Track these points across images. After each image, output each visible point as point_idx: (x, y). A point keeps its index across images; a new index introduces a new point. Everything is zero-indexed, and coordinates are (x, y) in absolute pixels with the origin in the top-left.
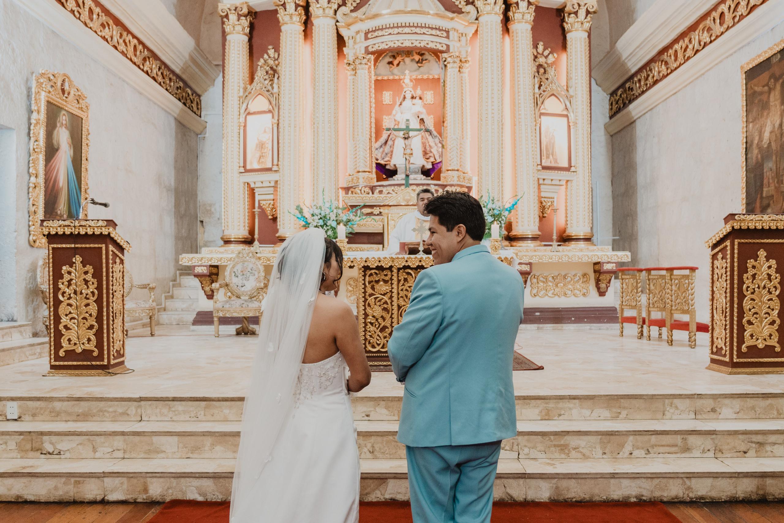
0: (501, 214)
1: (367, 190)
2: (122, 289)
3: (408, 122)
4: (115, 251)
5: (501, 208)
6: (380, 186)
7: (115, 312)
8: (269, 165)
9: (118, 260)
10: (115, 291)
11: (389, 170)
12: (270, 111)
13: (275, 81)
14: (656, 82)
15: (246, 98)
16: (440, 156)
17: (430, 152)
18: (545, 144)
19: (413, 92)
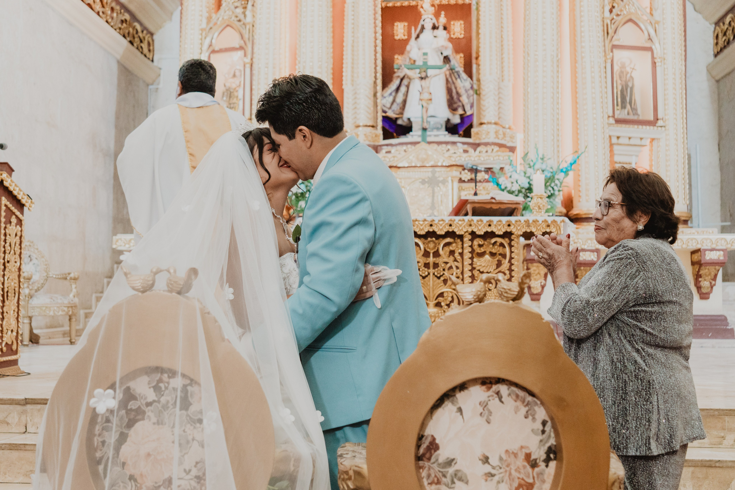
0: (554, 177)
2: (18, 260)
3: (425, 57)
4: (10, 206)
5: (555, 169)
6: (387, 145)
7: (6, 290)
9: (14, 220)
10: (8, 262)
11: (401, 126)
12: (241, 48)
13: (249, 6)
15: (209, 31)
16: (472, 106)
17: (460, 101)
18: (620, 88)
19: (434, 21)
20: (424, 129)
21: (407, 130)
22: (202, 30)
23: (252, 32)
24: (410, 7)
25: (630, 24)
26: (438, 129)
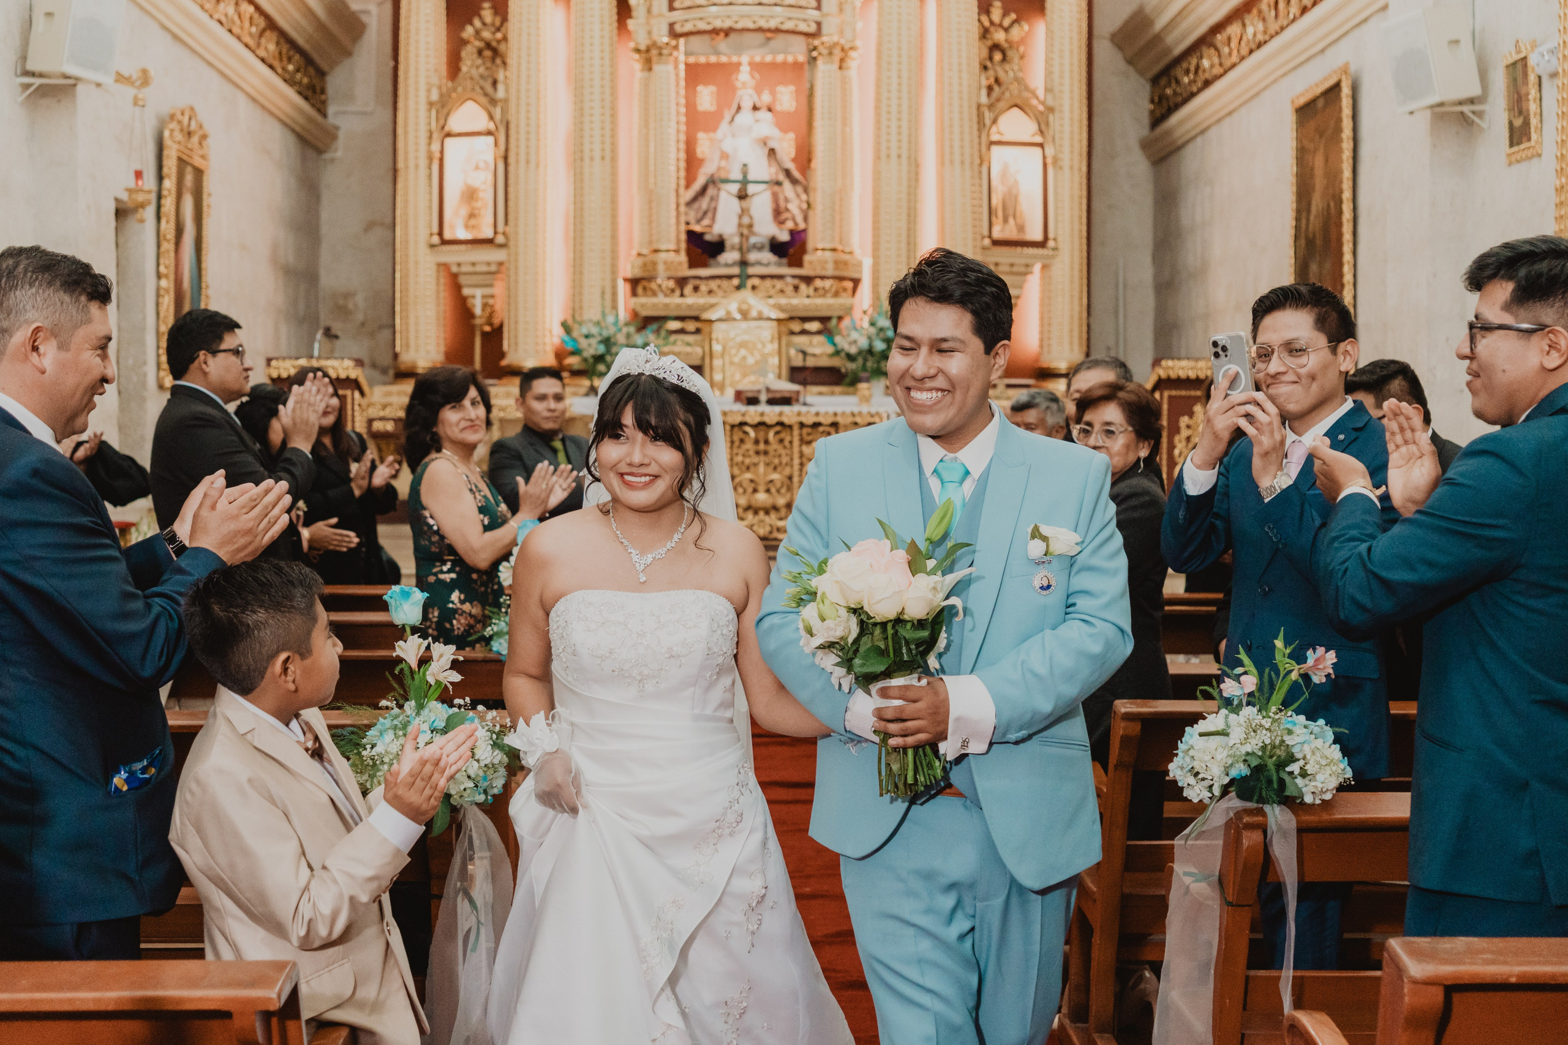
1: (671, 284)
3: (746, 168)
6: (694, 277)
8: (488, 233)
11: (709, 243)
12: (489, 133)
13: (501, 76)
14: (1207, 83)
15: (443, 106)
16: (806, 219)
17: (787, 210)
18: (1000, 197)
19: (756, 98)
20: (744, 263)
21: (717, 247)
22: (431, 104)
23: (504, 111)
24: (719, 66)
25: (1015, 110)
26: (760, 248)
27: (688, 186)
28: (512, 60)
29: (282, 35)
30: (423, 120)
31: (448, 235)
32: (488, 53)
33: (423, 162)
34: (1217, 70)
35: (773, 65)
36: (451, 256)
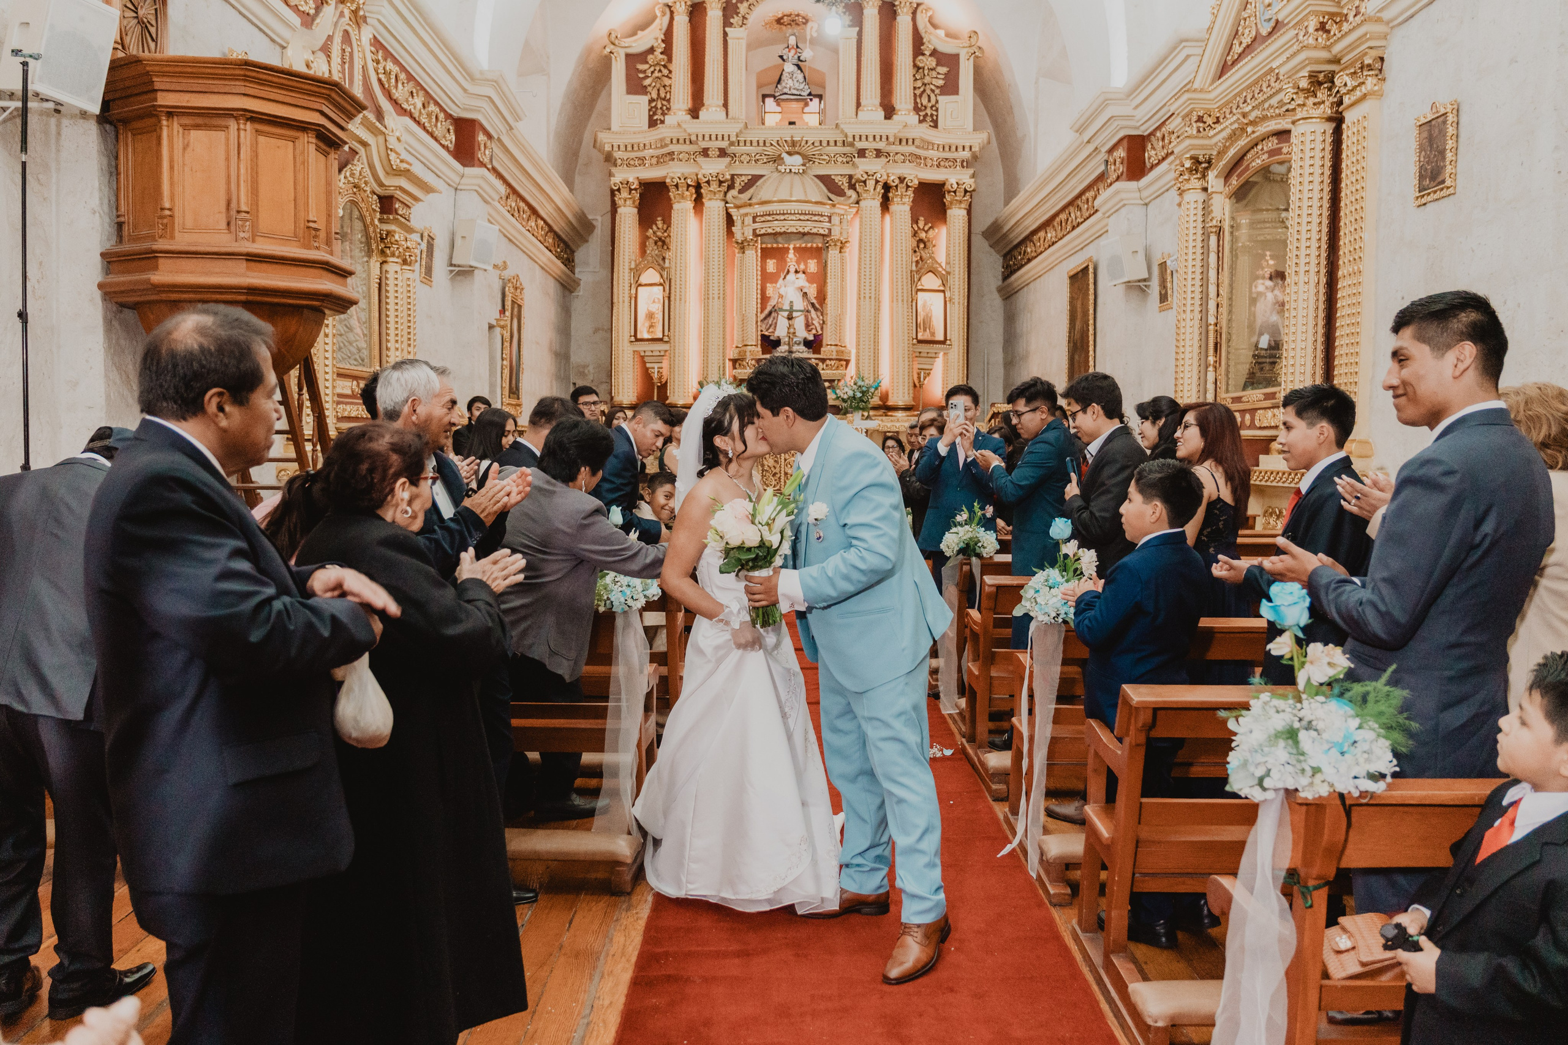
3: (791, 304)
8: (660, 336)
12: (661, 284)
13: (667, 255)
14: (1029, 260)
15: (637, 272)
16: (822, 329)
17: (813, 325)
18: (922, 318)
19: (797, 266)
21: (777, 343)
22: (631, 269)
23: (668, 274)
24: (778, 249)
25: (930, 273)
26: (799, 344)
27: (762, 312)
28: (672, 247)
29: (555, 233)
30: (627, 278)
31: (639, 336)
32: (660, 243)
33: (627, 299)
34: (1034, 254)
35: (805, 249)
36: (641, 347)
